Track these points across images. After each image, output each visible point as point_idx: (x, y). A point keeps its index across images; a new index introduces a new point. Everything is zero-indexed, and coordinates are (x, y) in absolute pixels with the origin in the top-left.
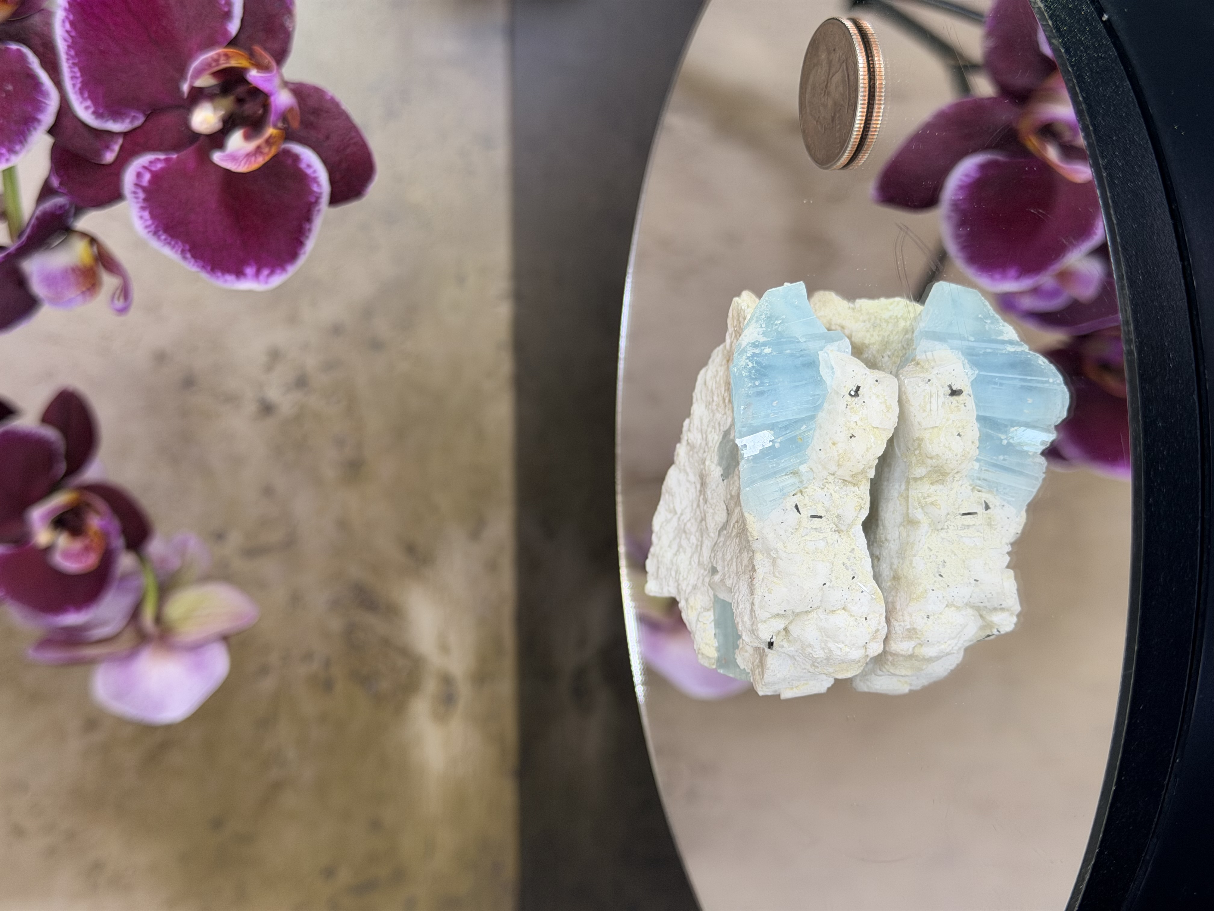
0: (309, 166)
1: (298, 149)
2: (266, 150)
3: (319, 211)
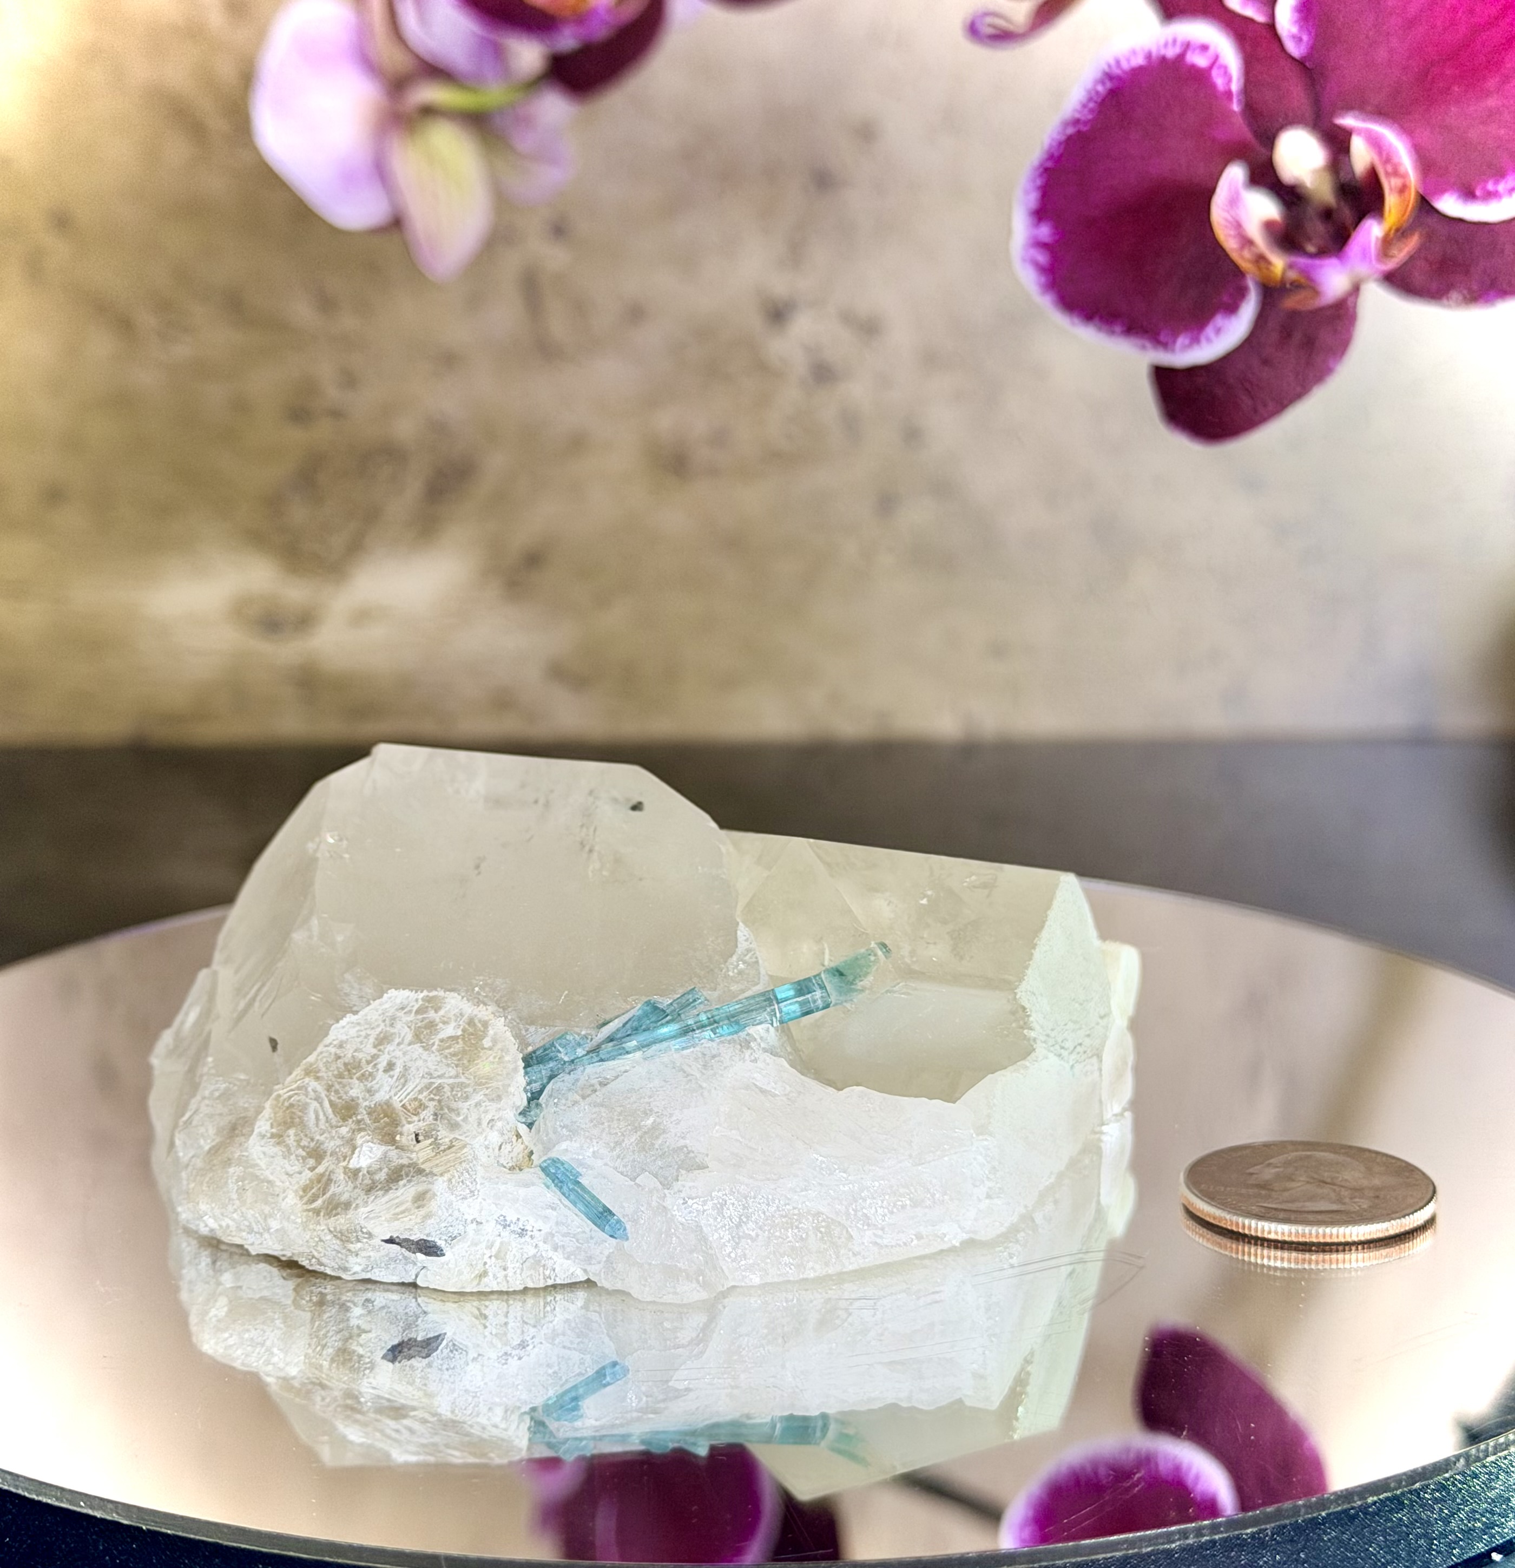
0: (1218, 331)
1: (1248, 311)
2: (1247, 254)
3: (1144, 347)
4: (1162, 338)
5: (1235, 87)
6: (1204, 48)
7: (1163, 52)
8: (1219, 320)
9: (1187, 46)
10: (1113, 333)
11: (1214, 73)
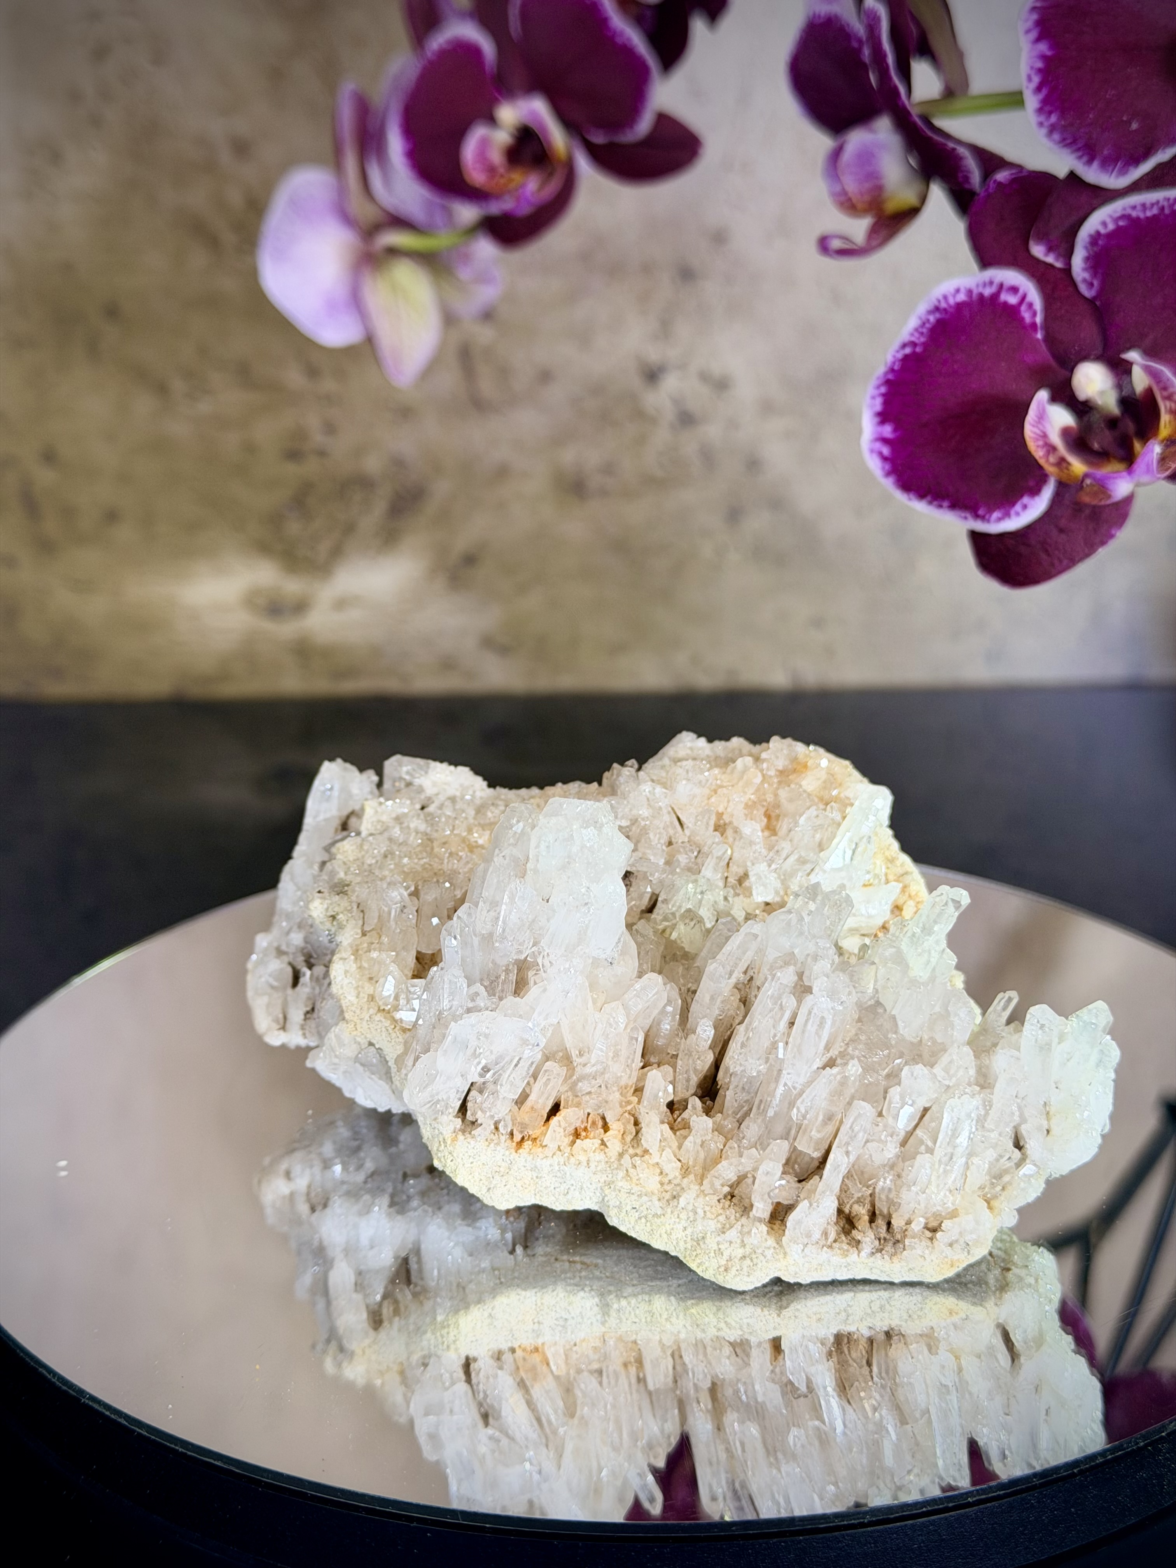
0: (1025, 507)
1: (1047, 493)
2: (1052, 459)
3: (964, 518)
4: (981, 512)
5: (1039, 319)
6: (1014, 290)
7: (981, 290)
8: (1026, 500)
9: (1001, 286)
10: (940, 506)
11: (1023, 308)
